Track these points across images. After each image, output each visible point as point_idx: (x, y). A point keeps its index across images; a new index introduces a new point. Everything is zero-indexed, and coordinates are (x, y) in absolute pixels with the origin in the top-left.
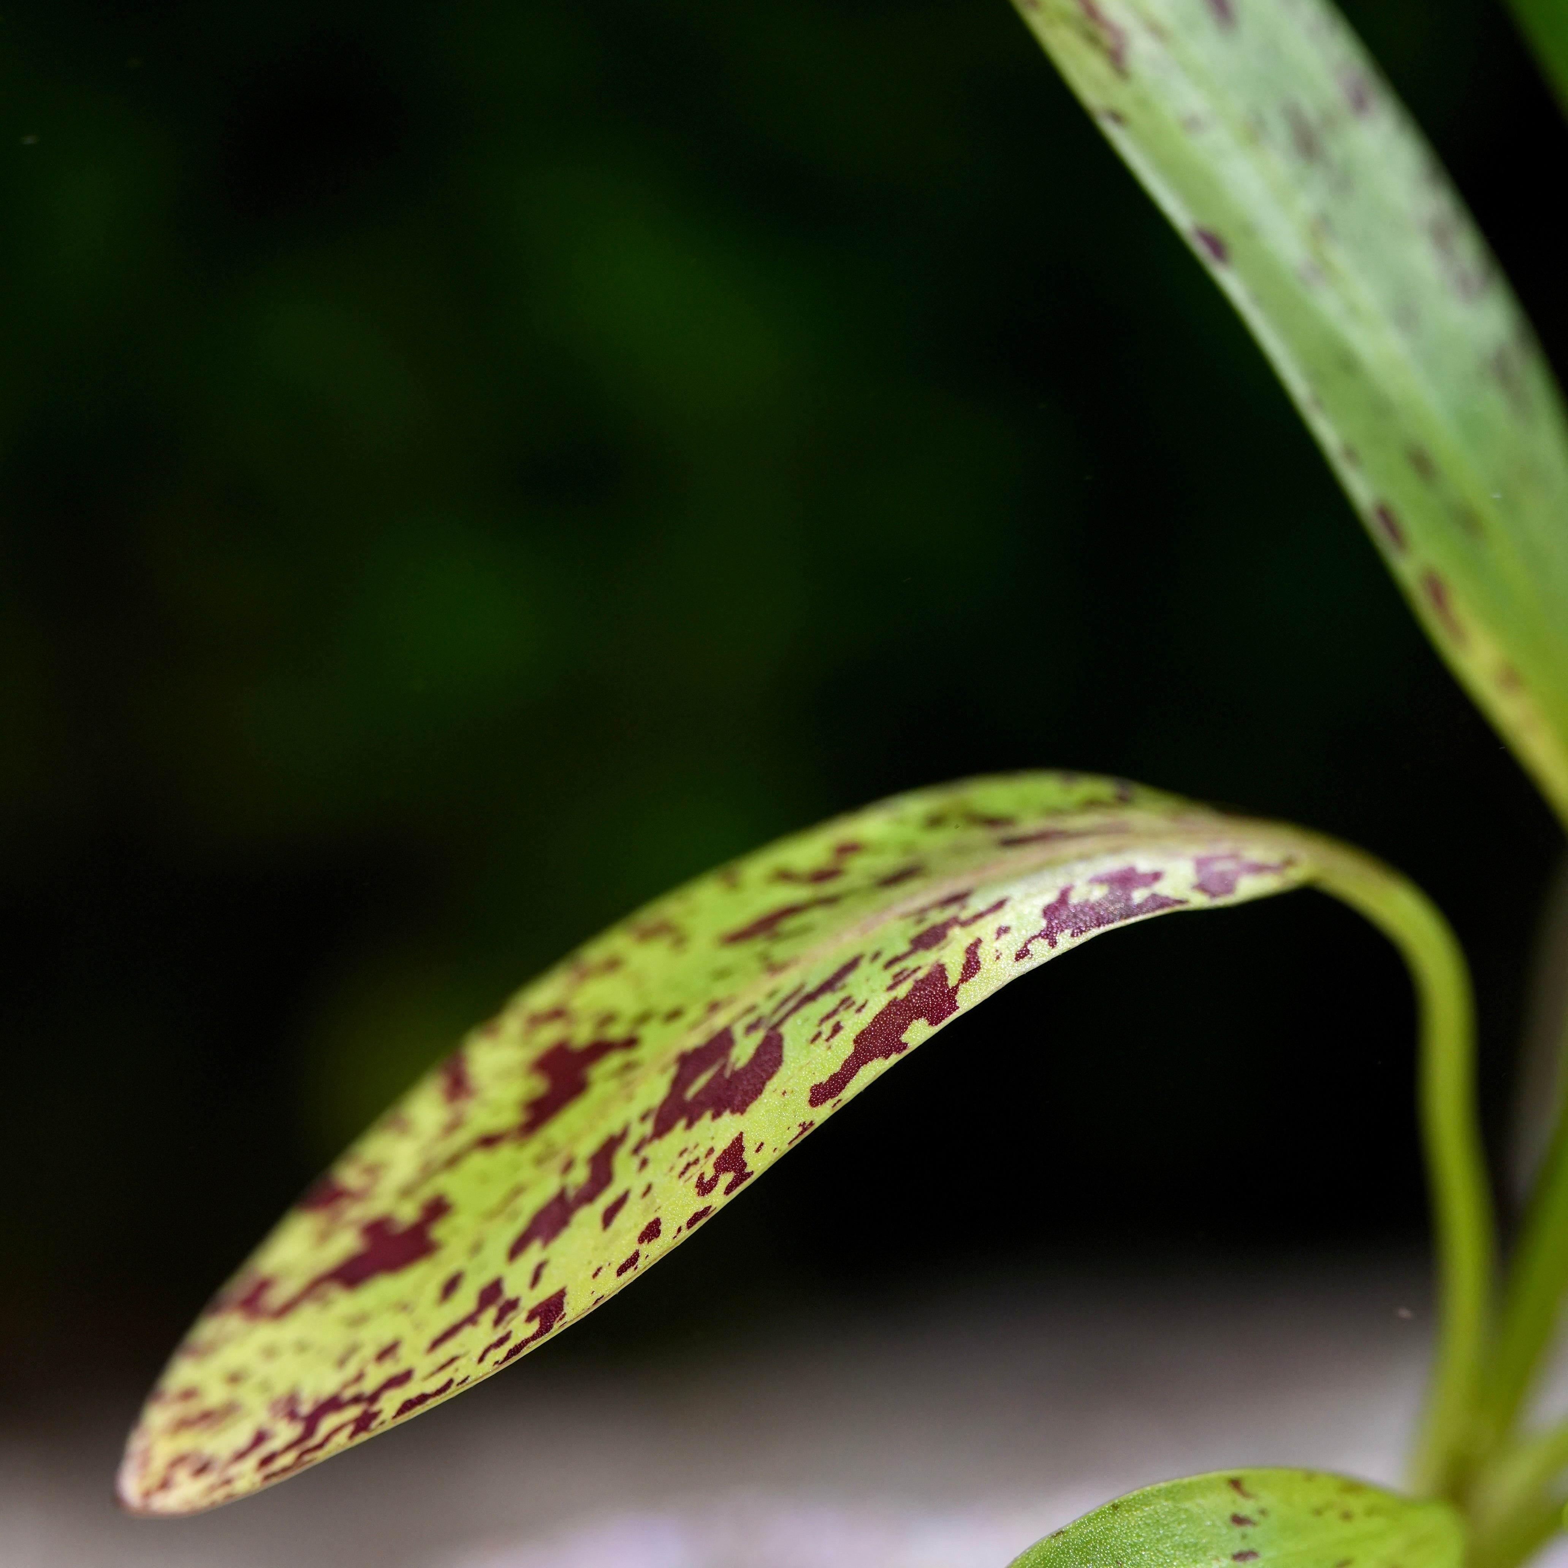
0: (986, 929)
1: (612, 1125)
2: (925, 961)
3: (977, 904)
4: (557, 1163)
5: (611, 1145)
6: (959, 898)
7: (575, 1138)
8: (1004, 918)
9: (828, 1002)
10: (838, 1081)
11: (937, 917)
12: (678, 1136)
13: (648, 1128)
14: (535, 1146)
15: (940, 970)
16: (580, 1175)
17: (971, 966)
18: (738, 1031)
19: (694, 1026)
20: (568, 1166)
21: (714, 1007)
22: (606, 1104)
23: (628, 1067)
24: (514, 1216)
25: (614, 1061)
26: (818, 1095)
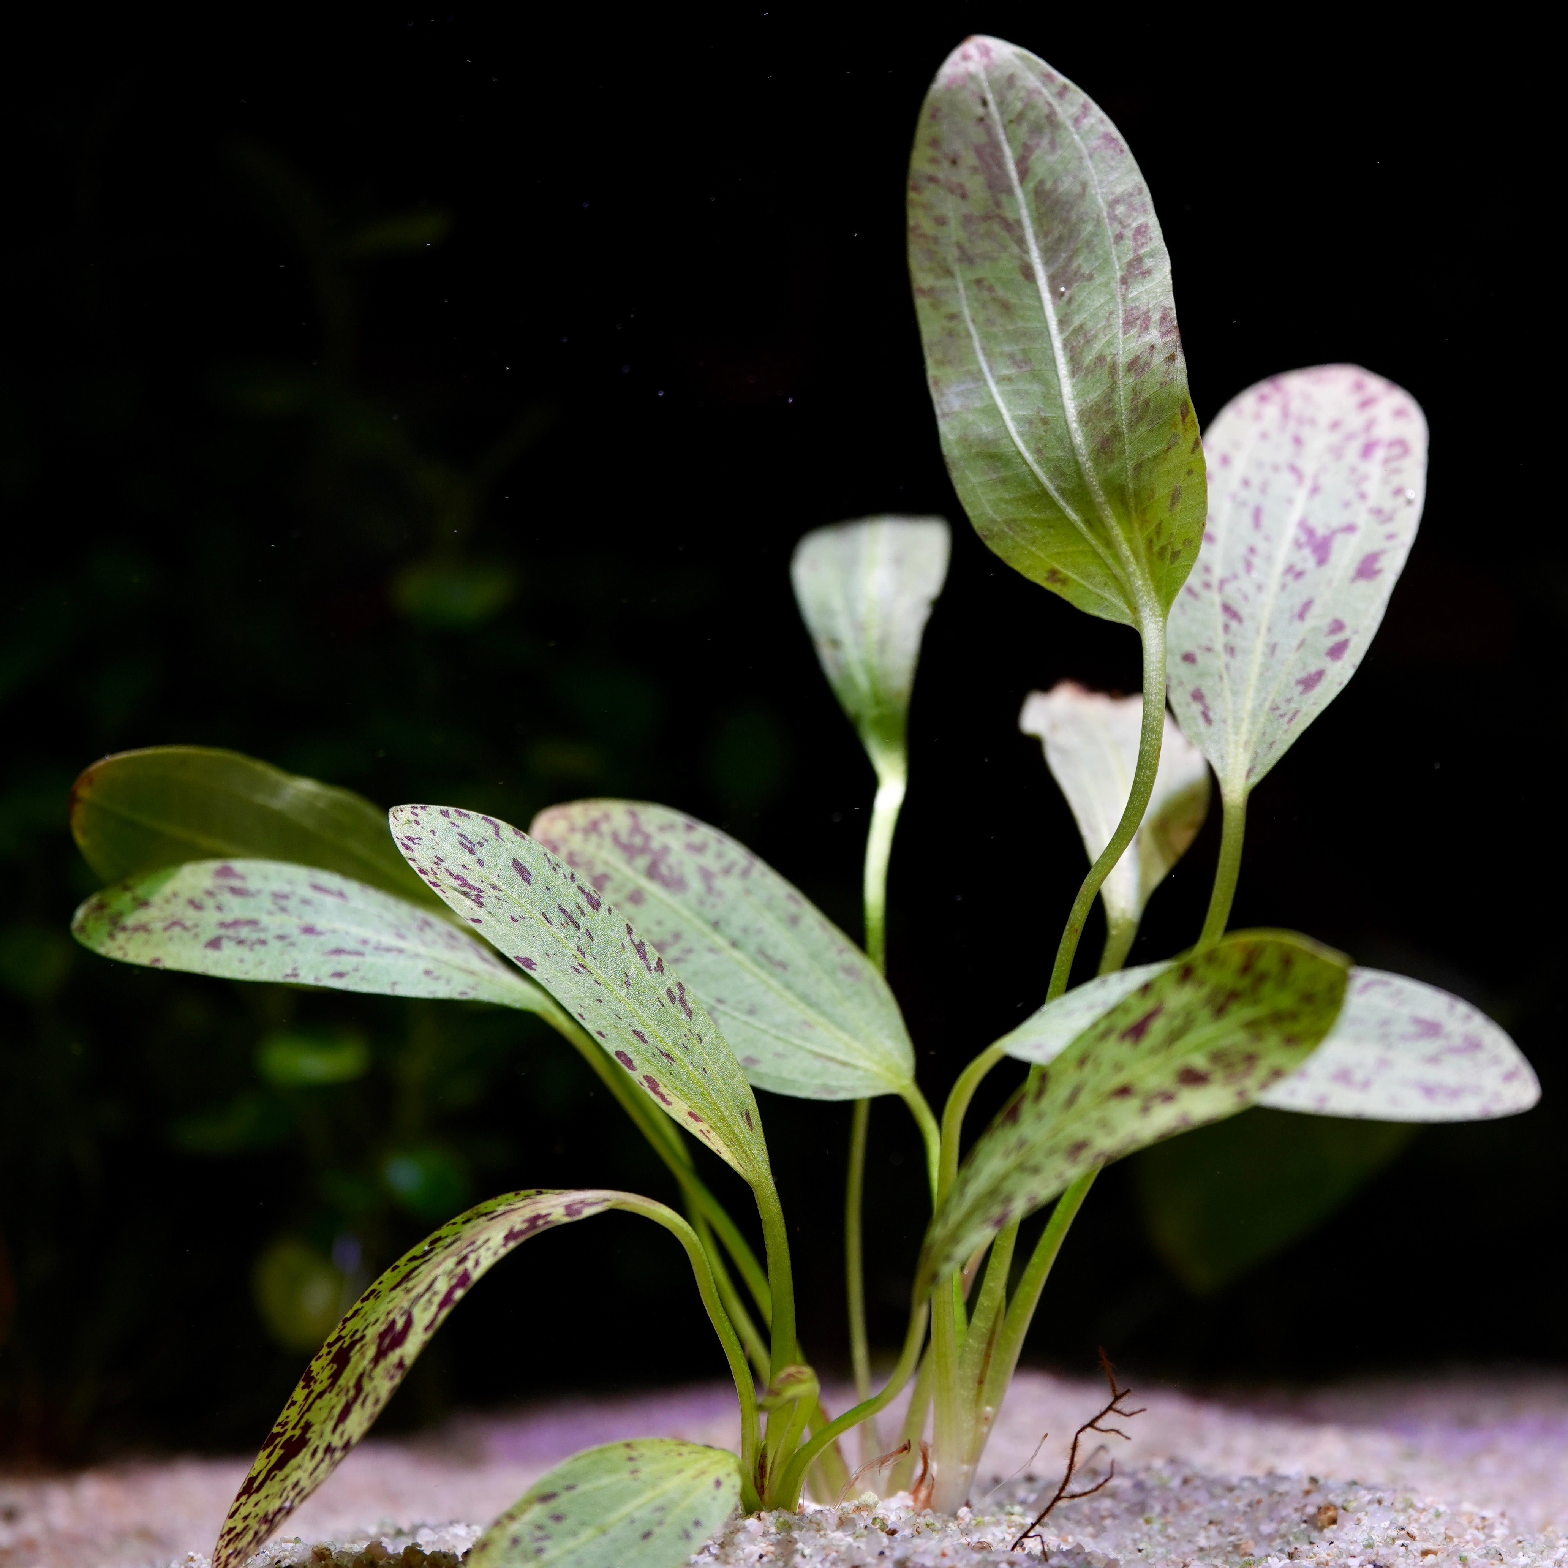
0: (482, 1251)
1: (360, 1370)
2: (460, 1269)
3: (479, 1243)
4: (343, 1393)
5: (361, 1377)
6: (473, 1243)
7: (348, 1382)
8: (490, 1244)
9: (427, 1296)
10: (432, 1322)
11: (464, 1253)
12: (383, 1364)
13: (371, 1366)
14: (335, 1390)
15: (466, 1271)
16: (352, 1393)
17: (477, 1263)
18: (397, 1318)
19: (383, 1323)
20: (348, 1391)
21: (389, 1313)
22: (357, 1363)
23: (362, 1346)
24: (331, 1419)
25: (358, 1346)
26: (427, 1329)
